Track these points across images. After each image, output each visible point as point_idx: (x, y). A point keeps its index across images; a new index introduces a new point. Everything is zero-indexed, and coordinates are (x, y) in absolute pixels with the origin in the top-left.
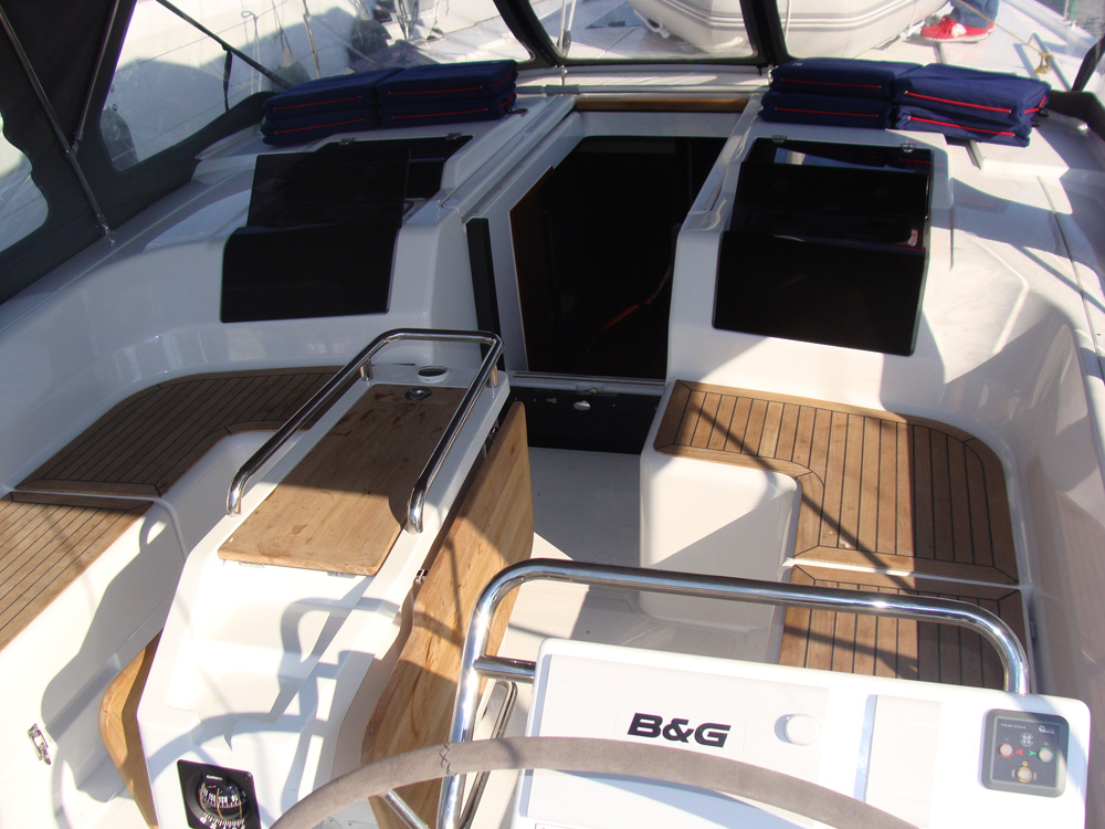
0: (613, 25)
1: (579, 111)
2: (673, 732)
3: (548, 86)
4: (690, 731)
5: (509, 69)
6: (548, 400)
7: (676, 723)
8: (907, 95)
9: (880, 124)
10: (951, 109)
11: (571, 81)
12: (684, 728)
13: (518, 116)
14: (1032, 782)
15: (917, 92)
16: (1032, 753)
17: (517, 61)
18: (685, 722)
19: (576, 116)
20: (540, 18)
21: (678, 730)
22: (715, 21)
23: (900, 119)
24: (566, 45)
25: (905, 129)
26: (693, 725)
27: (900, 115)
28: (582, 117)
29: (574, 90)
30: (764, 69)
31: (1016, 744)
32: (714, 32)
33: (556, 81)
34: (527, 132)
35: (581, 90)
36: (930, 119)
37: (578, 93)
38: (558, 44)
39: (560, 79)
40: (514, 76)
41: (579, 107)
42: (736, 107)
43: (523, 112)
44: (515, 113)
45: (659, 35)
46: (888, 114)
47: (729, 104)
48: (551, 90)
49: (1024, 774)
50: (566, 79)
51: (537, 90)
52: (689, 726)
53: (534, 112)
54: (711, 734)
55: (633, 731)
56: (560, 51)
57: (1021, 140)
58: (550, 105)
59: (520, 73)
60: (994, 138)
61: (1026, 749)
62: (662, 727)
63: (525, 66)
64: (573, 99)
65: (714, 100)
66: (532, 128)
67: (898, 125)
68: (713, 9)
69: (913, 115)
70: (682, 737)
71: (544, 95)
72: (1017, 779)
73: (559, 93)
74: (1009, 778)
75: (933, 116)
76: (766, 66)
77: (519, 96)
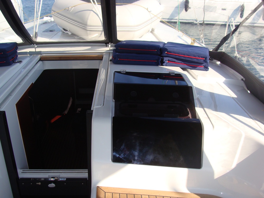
0: (51, 31)
1: (42, 61)
3: (30, 52)
5: (15, 46)
6: (37, 183)
8: (167, 54)
9: (157, 64)
10: (183, 58)
11: (38, 50)
13: (18, 64)
15: (170, 52)
17: (18, 43)
19: (41, 62)
20: (26, 28)
22: (89, 28)
23: (164, 62)
24: (36, 37)
25: (166, 66)
27: (164, 61)
28: (43, 63)
29: (40, 53)
30: (107, 45)
32: (88, 32)
33: (33, 50)
34: (23, 69)
35: (42, 53)
36: (174, 62)
37: (41, 54)
38: (33, 37)
39: (34, 49)
40: (17, 48)
41: (42, 59)
42: (99, 58)
43: (20, 62)
44: (17, 62)
45: (67, 33)
46: (160, 60)
47: (96, 57)
48: (31, 53)
50: (36, 49)
51: (26, 53)
53: (25, 62)
56: (34, 39)
57: (206, 69)
58: (31, 59)
59: (19, 47)
60: (197, 68)
63: (21, 45)
64: (39, 56)
65: (91, 56)
66: (25, 67)
67: (164, 64)
68: (88, 24)
69: (169, 61)
71: (29, 55)
73: (34, 54)
75: (176, 61)
76: (108, 43)
77: (19, 56)
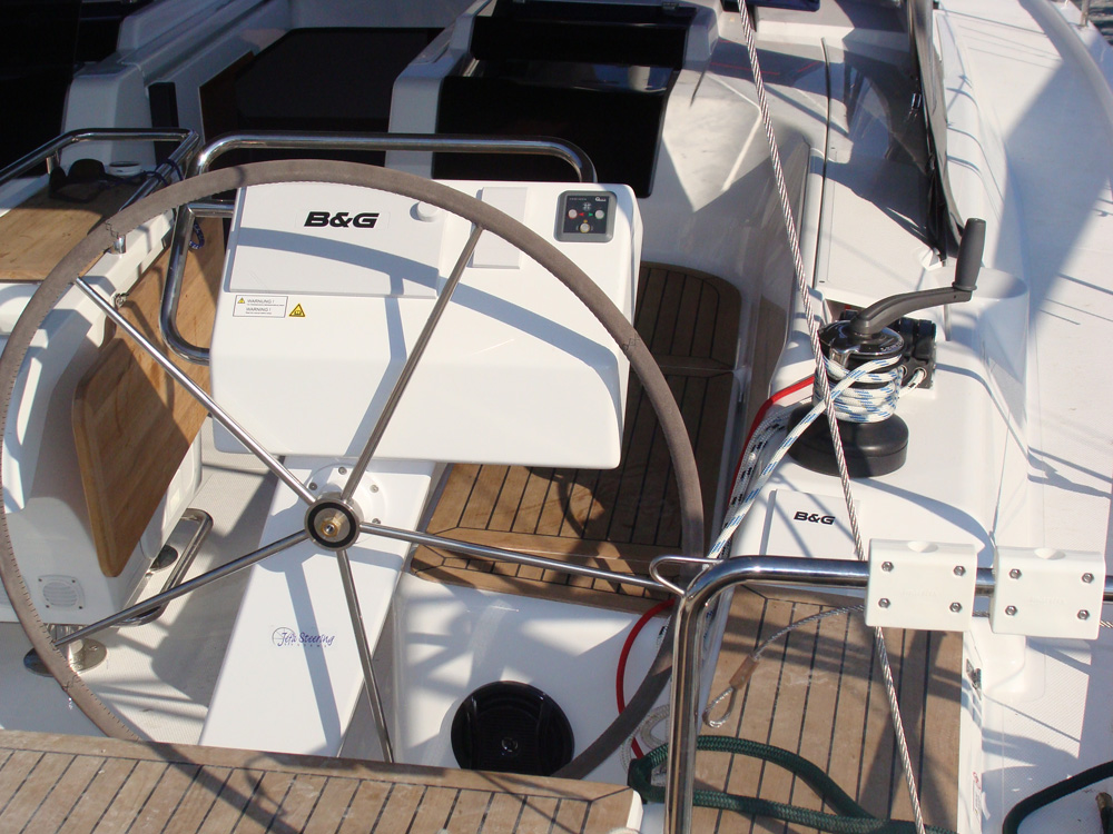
2: (337, 222)
4: (349, 220)
7: (339, 216)
12: (345, 218)
14: (590, 232)
16: (591, 215)
18: (346, 214)
21: (341, 220)
26: (352, 215)
31: (579, 210)
49: (585, 227)
52: (349, 217)
54: (364, 220)
55: (308, 224)
57: (810, 3)
61: (587, 213)
62: (329, 219)
70: (344, 224)
72: (579, 231)
74: (575, 232)
